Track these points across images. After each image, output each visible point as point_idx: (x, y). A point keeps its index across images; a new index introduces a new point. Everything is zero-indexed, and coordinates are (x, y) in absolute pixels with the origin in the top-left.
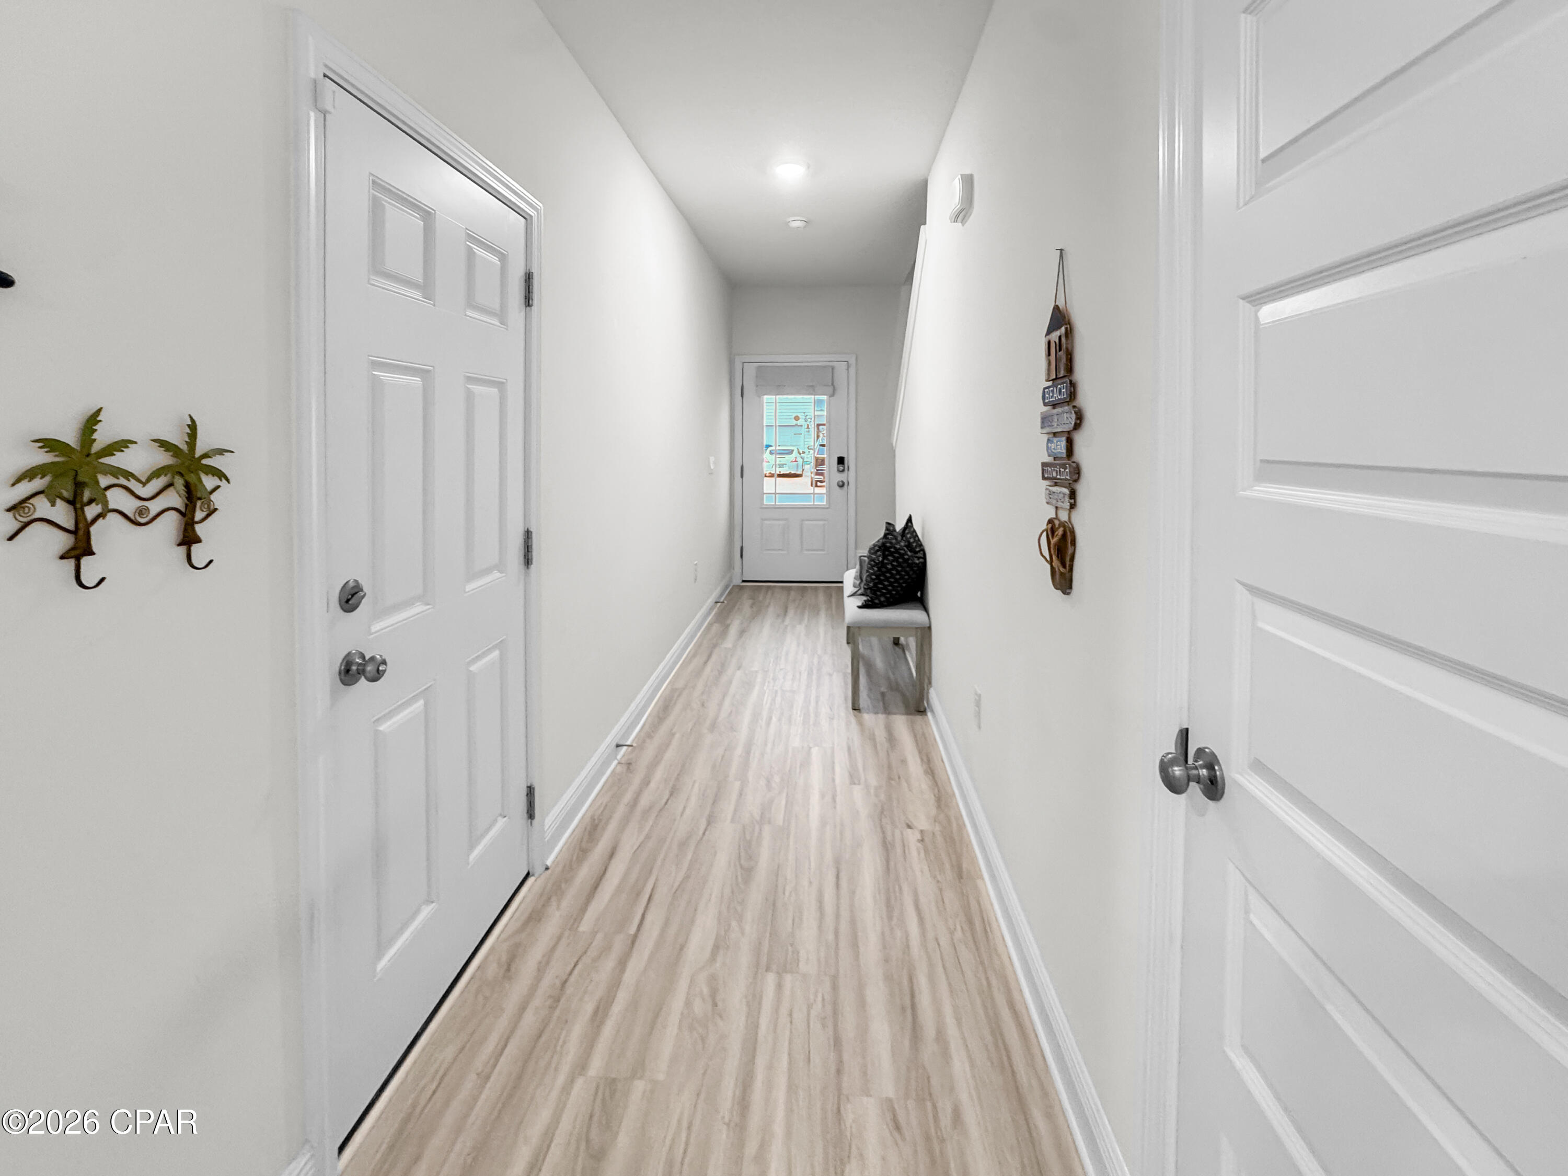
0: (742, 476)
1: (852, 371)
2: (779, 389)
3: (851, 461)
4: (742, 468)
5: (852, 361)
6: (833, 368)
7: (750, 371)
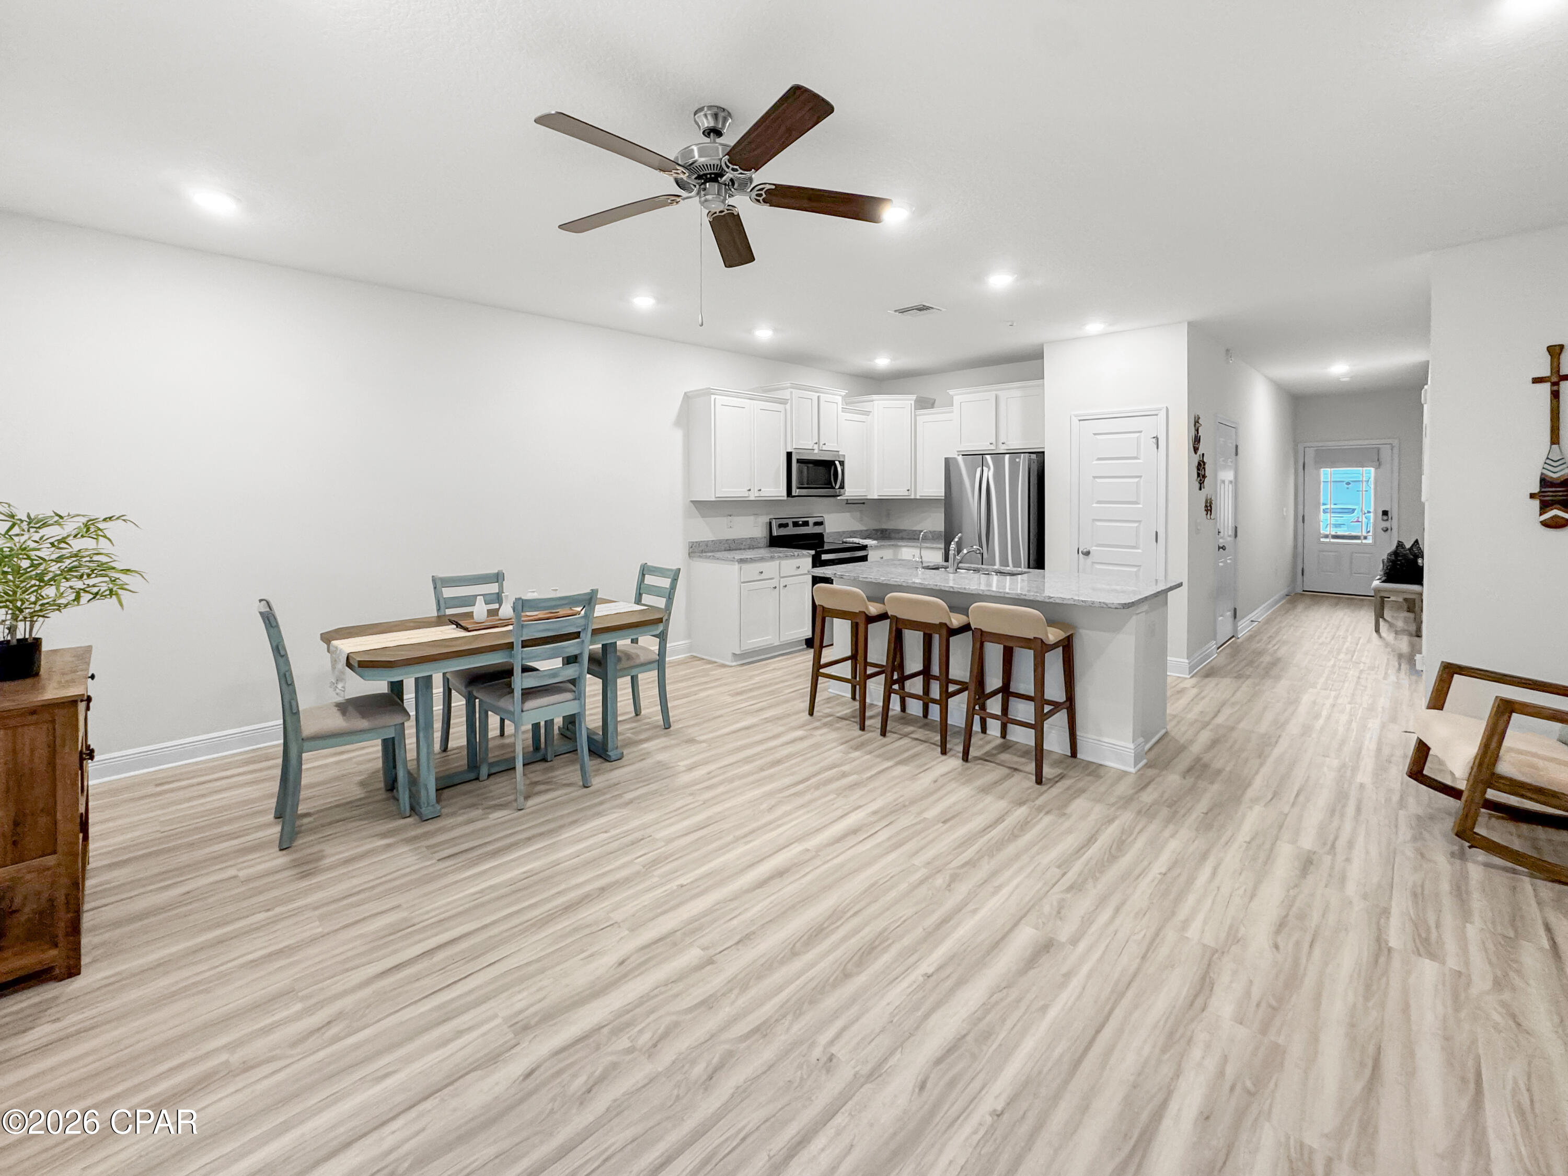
0: (1303, 522)
1: (1396, 451)
2: (1333, 464)
3: (1394, 513)
4: (1303, 517)
5: (1396, 442)
6: (1378, 450)
7: (1310, 453)
